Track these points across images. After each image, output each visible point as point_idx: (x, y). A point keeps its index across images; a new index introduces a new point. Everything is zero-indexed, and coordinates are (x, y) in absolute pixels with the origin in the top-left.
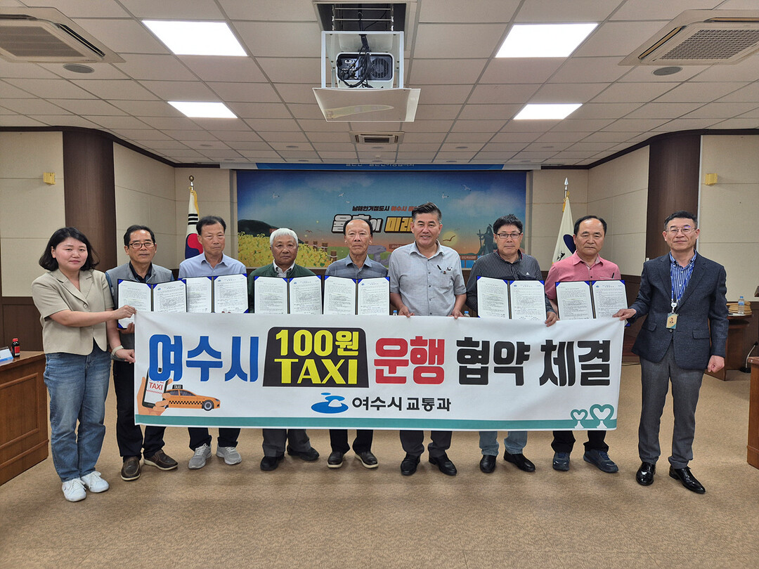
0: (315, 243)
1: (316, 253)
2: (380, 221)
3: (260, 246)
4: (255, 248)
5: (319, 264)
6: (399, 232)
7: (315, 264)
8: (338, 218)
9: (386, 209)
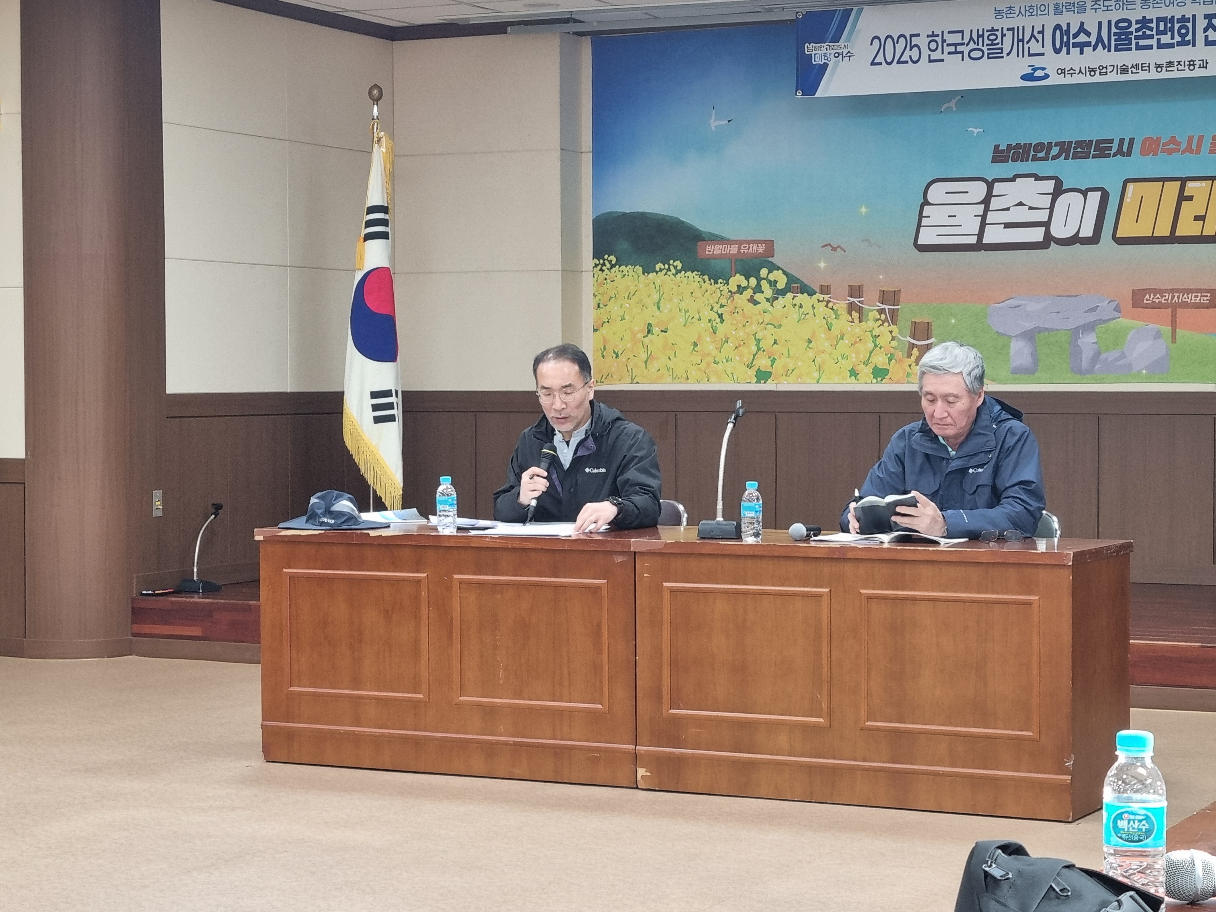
0: (855, 291)
1: (857, 329)
2: (1094, 198)
3: (666, 307)
4: (650, 315)
5: (869, 370)
6: (1172, 239)
7: (853, 373)
8: (937, 193)
9: (1120, 152)
